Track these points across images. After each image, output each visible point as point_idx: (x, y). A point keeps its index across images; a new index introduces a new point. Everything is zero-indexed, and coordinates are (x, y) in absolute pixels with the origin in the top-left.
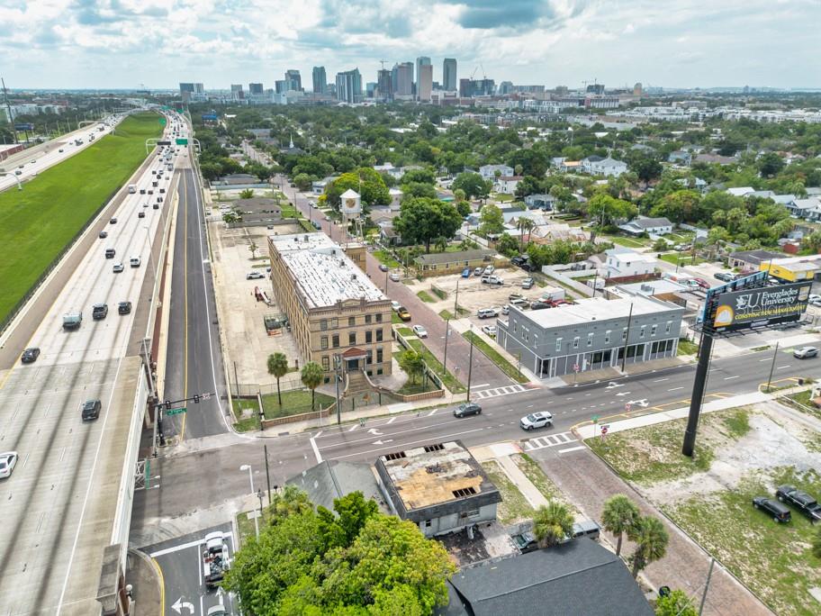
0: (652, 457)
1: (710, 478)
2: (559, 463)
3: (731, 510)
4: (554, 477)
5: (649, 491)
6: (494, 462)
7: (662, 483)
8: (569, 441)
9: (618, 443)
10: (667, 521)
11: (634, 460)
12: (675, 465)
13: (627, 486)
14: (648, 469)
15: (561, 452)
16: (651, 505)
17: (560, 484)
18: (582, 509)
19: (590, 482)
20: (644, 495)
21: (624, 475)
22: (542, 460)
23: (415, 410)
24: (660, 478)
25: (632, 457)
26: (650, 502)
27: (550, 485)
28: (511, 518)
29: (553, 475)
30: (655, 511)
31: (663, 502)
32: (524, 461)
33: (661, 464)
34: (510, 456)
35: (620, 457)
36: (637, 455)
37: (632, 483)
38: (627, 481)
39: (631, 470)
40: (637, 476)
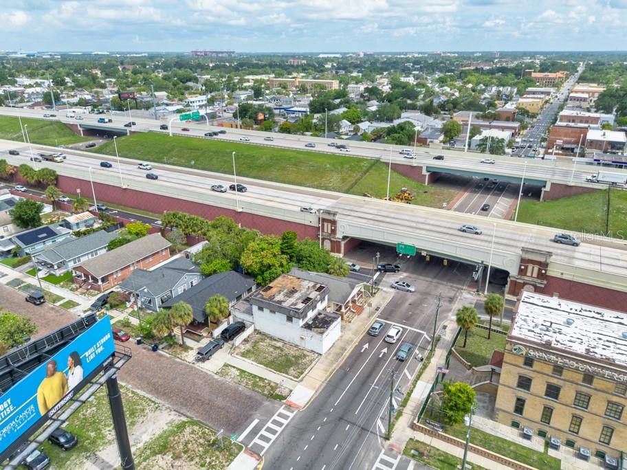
0: (169, 457)
1: (111, 463)
2: (252, 408)
3: (99, 429)
4: (248, 393)
5: (169, 419)
6: (297, 378)
7: (158, 432)
8: (256, 440)
9: (208, 460)
10: (153, 399)
11: (187, 443)
12: (145, 460)
13: (188, 414)
14: (172, 438)
15: (256, 421)
16: (167, 406)
17: (240, 389)
18: (216, 377)
19: (220, 402)
20: (173, 413)
21: (193, 423)
22: (266, 403)
23: (409, 394)
24: (160, 436)
25: (189, 446)
26: (167, 408)
27: (247, 384)
28: (255, 346)
29: (249, 394)
30: (163, 403)
31: (158, 412)
32: (277, 392)
33: (160, 452)
34: (291, 391)
35: (201, 441)
36: (185, 452)
37: (185, 419)
38: (190, 420)
39: (188, 430)
40: (181, 427)
